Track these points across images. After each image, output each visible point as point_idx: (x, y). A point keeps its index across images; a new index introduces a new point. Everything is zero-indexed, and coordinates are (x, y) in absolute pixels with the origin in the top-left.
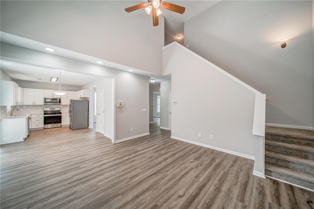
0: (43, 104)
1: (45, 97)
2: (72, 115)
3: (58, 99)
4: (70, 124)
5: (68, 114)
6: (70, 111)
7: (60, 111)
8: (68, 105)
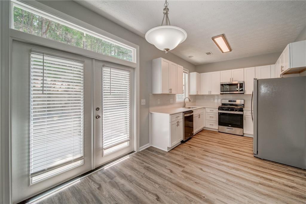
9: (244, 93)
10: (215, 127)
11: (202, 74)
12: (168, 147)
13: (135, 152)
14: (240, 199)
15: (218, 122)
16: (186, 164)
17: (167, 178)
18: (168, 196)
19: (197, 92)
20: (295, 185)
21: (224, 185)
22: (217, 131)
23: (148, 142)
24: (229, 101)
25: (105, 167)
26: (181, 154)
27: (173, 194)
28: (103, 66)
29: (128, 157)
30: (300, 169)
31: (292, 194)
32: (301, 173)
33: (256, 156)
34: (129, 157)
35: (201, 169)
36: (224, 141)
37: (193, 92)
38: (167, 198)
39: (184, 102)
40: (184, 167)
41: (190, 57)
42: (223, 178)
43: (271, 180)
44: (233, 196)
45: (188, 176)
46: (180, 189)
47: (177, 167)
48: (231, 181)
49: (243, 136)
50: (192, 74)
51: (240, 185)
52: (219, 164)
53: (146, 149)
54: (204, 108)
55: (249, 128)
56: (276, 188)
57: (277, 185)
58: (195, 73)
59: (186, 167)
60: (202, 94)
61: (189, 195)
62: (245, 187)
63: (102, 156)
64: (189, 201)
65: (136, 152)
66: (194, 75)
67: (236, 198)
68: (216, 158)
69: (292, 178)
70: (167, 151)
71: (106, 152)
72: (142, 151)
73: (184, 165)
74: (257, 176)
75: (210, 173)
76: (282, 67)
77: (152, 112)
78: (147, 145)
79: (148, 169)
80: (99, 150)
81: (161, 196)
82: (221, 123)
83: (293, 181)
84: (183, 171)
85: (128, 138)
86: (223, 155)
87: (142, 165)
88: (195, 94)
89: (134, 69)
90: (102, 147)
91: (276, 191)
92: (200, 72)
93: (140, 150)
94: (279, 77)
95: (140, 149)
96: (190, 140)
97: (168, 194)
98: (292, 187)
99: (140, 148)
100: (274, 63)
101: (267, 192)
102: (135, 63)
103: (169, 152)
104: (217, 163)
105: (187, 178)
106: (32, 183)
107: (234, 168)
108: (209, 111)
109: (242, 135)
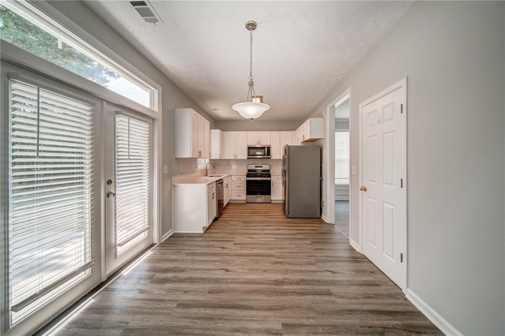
0: (246, 158)
1: (248, 144)
2: (287, 179)
3: (266, 149)
4: (284, 199)
5: (281, 177)
6: (284, 172)
7: (269, 171)
8: (280, 160)
9: (270, 158)
10: (244, 197)
11: (225, 132)
12: (204, 227)
13: (156, 244)
14: (290, 246)
15: (246, 191)
16: (234, 238)
17: (223, 254)
18: (235, 265)
19: (221, 155)
20: (316, 228)
21: (275, 242)
22: (245, 202)
23: (170, 228)
24: (256, 167)
25: (122, 272)
26: (221, 231)
27: (239, 262)
28: (117, 113)
29: (149, 253)
30: (316, 218)
31: (316, 234)
32: (316, 221)
33: (288, 216)
34: (151, 252)
35: (251, 238)
36: (256, 211)
37: (216, 155)
38: (235, 267)
39: (207, 169)
40: (233, 241)
41: (215, 109)
42: (273, 238)
43: (302, 230)
44: (284, 247)
45: (242, 246)
46: (241, 257)
47: (227, 243)
48: (279, 238)
49: (270, 203)
50: (213, 131)
51: (286, 238)
52: (263, 230)
53: (169, 237)
54: (230, 176)
55: (278, 194)
56: (307, 233)
57: (307, 232)
58: (218, 130)
59: (236, 240)
60: (225, 158)
61: (254, 257)
62: (289, 238)
63: (116, 257)
64: (256, 261)
65: (158, 244)
66: (216, 133)
67: (287, 247)
68: (258, 226)
69: (313, 225)
70: (203, 232)
71: (120, 250)
72: (165, 241)
73: (233, 239)
74: (294, 229)
75: (260, 238)
76: (304, 136)
77: (175, 184)
78: (170, 231)
79: (192, 254)
80: (110, 249)
81: (228, 268)
82: (249, 192)
83: (314, 227)
84: (235, 244)
85: (146, 226)
86: (262, 222)
87: (182, 253)
88: (218, 158)
89: (153, 120)
90: (116, 243)
91: (307, 235)
92: (223, 130)
93: (163, 241)
94: (300, 144)
95: (163, 239)
96: (221, 216)
97: (233, 264)
98: (315, 230)
99: (163, 237)
100: (294, 130)
101: (304, 237)
102: (156, 112)
103: (204, 233)
104: (261, 230)
105: (242, 248)
106: (11, 325)
107: (276, 229)
108: (235, 180)
109: (270, 201)
